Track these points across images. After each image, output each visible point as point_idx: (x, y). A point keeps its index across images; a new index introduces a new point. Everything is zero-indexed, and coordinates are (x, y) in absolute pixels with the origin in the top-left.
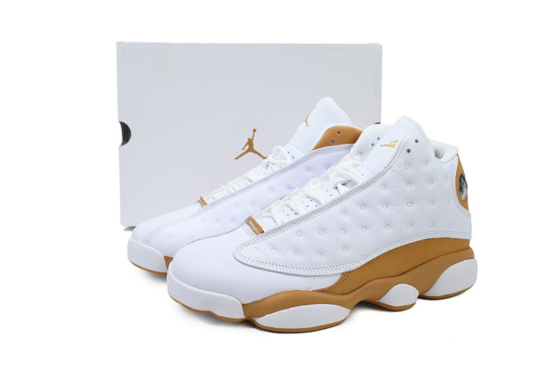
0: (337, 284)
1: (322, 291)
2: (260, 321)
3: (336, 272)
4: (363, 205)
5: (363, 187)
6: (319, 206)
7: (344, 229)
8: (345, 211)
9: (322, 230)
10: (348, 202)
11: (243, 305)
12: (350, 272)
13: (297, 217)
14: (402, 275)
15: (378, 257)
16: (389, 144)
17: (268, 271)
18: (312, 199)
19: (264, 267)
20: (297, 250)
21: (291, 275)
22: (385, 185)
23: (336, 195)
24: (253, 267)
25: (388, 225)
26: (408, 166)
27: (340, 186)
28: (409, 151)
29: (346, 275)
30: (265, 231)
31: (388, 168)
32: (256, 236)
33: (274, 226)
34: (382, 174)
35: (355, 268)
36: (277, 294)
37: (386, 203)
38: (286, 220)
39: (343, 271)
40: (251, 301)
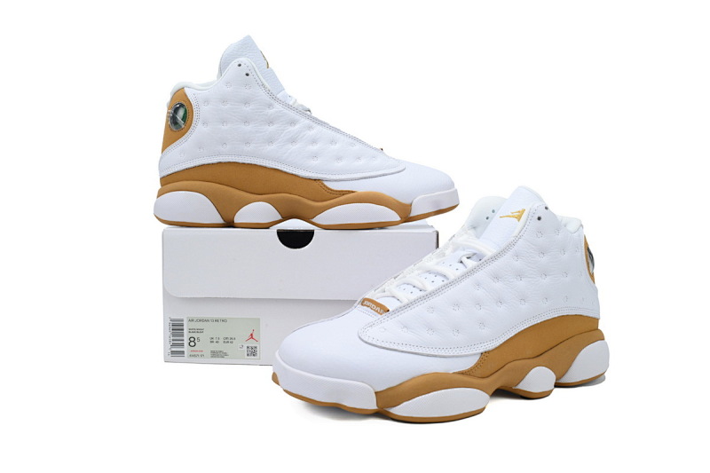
0: (477, 365)
1: (462, 373)
2: (397, 411)
3: (475, 352)
4: (496, 277)
5: (494, 258)
6: (446, 282)
7: (479, 304)
8: (478, 285)
9: (457, 305)
10: (480, 275)
11: (376, 393)
12: (488, 352)
13: (422, 293)
14: (538, 357)
15: (516, 335)
16: (510, 214)
17: (402, 352)
18: (437, 274)
19: (396, 348)
20: (431, 328)
21: (428, 355)
22: (517, 256)
23: (462, 269)
24: (384, 348)
25: (523, 300)
26: (540, 235)
27: (464, 259)
28: (539, 219)
29: (485, 355)
30: (390, 310)
31: (518, 237)
32: (379, 316)
33: (398, 304)
34: (513, 244)
35: (494, 347)
36: (414, 378)
37: (520, 275)
38: (413, 297)
39: (482, 351)
40: (385, 388)
